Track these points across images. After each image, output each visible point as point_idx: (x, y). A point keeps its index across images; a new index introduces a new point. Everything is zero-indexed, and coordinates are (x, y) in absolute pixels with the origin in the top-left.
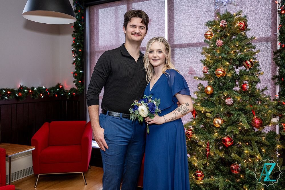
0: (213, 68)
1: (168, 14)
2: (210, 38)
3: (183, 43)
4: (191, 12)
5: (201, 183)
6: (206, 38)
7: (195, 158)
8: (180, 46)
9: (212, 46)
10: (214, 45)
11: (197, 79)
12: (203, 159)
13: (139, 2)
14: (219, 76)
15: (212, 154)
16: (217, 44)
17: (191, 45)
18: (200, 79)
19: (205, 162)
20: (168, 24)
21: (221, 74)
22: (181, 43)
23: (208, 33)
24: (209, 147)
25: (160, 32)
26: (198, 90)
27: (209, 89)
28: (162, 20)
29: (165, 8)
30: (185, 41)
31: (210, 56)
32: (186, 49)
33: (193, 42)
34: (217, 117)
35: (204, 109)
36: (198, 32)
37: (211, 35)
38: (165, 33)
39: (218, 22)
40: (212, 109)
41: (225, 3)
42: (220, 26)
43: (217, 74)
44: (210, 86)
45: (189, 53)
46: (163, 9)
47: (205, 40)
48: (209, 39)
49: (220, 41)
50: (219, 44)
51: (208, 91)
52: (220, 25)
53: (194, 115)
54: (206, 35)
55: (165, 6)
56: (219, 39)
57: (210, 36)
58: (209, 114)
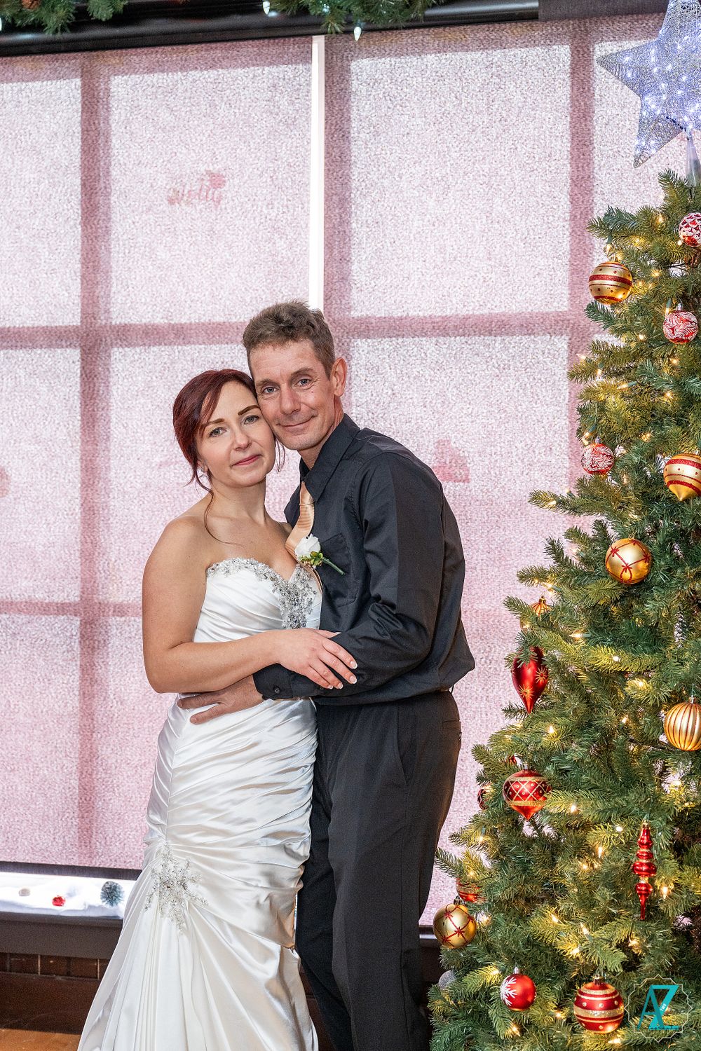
0: (642, 453)
1: (328, 154)
2: (620, 296)
3: (412, 313)
4: (454, 155)
5: (617, 1041)
6: (597, 298)
7: (555, 919)
8: (395, 328)
9: (641, 337)
10: (649, 333)
11: (554, 502)
12: (610, 917)
13: (163, 71)
14: (682, 493)
15: (665, 891)
16: (666, 330)
17: (456, 327)
18: (562, 503)
19: (621, 933)
20: (328, 209)
21: (694, 483)
22: (398, 313)
23: (610, 273)
24: (650, 856)
25: (281, 244)
26: (548, 563)
27: (628, 556)
28: (293, 182)
29: (308, 120)
30: (421, 305)
31: (631, 389)
32: (428, 344)
33: (463, 312)
34: (676, 699)
35: (616, 659)
36: (490, 259)
37: (624, 283)
38: (305, 253)
39: (661, 220)
40: (648, 659)
41: (690, 127)
42: (680, 243)
43: (671, 482)
44: (634, 543)
45: (441, 368)
46: (295, 123)
47: (591, 309)
48: (615, 302)
49: (682, 314)
50: (678, 333)
51: (627, 568)
52: (682, 234)
53: (528, 691)
54: (597, 282)
55: (308, 108)
56: (679, 307)
57: (619, 288)
58: (641, 684)
